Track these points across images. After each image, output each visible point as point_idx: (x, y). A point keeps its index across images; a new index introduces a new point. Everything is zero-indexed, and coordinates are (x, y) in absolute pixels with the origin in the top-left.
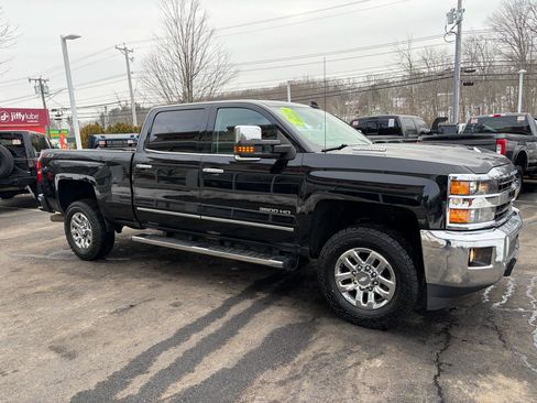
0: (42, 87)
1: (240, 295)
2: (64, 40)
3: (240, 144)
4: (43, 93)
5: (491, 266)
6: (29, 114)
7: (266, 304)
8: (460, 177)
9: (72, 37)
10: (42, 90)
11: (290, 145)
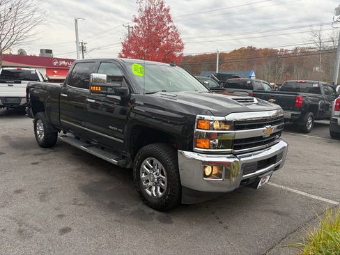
0: (83, 47)
3: (92, 85)
6: (69, 62)
11: (127, 88)
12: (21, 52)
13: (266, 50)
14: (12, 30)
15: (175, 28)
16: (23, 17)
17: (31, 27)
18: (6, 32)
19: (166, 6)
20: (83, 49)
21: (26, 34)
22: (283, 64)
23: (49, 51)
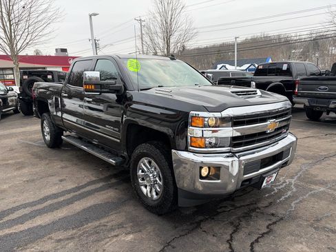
0: (96, 44)
1: (101, 179)
2: (91, 16)
4: (96, 48)
5: (219, 181)
7: (110, 186)
9: (95, 15)
11: (121, 85)
12: (37, 52)
14: (26, 30)
16: (37, 15)
17: (45, 25)
18: (21, 33)
20: (96, 46)
21: (40, 34)
23: (64, 50)
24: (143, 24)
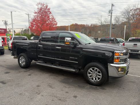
0: (6, 23)
3: (66, 42)
4: (6, 25)
5: (123, 72)
6: (2, 30)
8: (117, 52)
10: (6, 24)
11: (78, 42)
13: (81, 25)
15: (53, 16)
19: (48, 8)
22: (88, 30)
24: (29, 16)
